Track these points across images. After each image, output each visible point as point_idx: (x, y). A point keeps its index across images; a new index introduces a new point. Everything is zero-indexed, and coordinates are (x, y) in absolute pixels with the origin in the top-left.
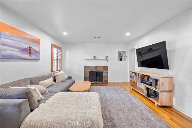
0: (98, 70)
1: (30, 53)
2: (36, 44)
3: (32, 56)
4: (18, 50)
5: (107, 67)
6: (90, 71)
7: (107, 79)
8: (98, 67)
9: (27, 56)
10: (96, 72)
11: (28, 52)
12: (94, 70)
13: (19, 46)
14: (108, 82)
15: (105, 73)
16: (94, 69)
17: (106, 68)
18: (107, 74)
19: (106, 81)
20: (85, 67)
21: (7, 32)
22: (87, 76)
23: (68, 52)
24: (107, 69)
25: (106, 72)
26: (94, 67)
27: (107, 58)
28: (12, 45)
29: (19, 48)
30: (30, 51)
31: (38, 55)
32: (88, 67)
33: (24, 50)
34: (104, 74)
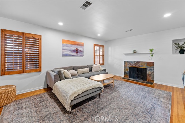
0: (139, 66)
1: (77, 52)
2: (81, 47)
3: (78, 54)
4: (70, 51)
5: (153, 63)
6: (130, 66)
7: (153, 78)
8: (139, 62)
9: (75, 54)
10: (138, 68)
11: (75, 52)
12: (135, 66)
13: (71, 49)
14: (155, 82)
15: (149, 70)
16: (135, 64)
17: (151, 64)
18: (152, 71)
19: (151, 81)
20: (124, 62)
21: (65, 44)
22: (127, 71)
23: (110, 49)
24: (153, 65)
25: (151, 70)
26: (135, 62)
27: (152, 52)
28: (67, 49)
29: (70, 50)
30: (77, 51)
31: (82, 53)
32: (128, 61)
33: (74, 51)
34: (148, 72)
